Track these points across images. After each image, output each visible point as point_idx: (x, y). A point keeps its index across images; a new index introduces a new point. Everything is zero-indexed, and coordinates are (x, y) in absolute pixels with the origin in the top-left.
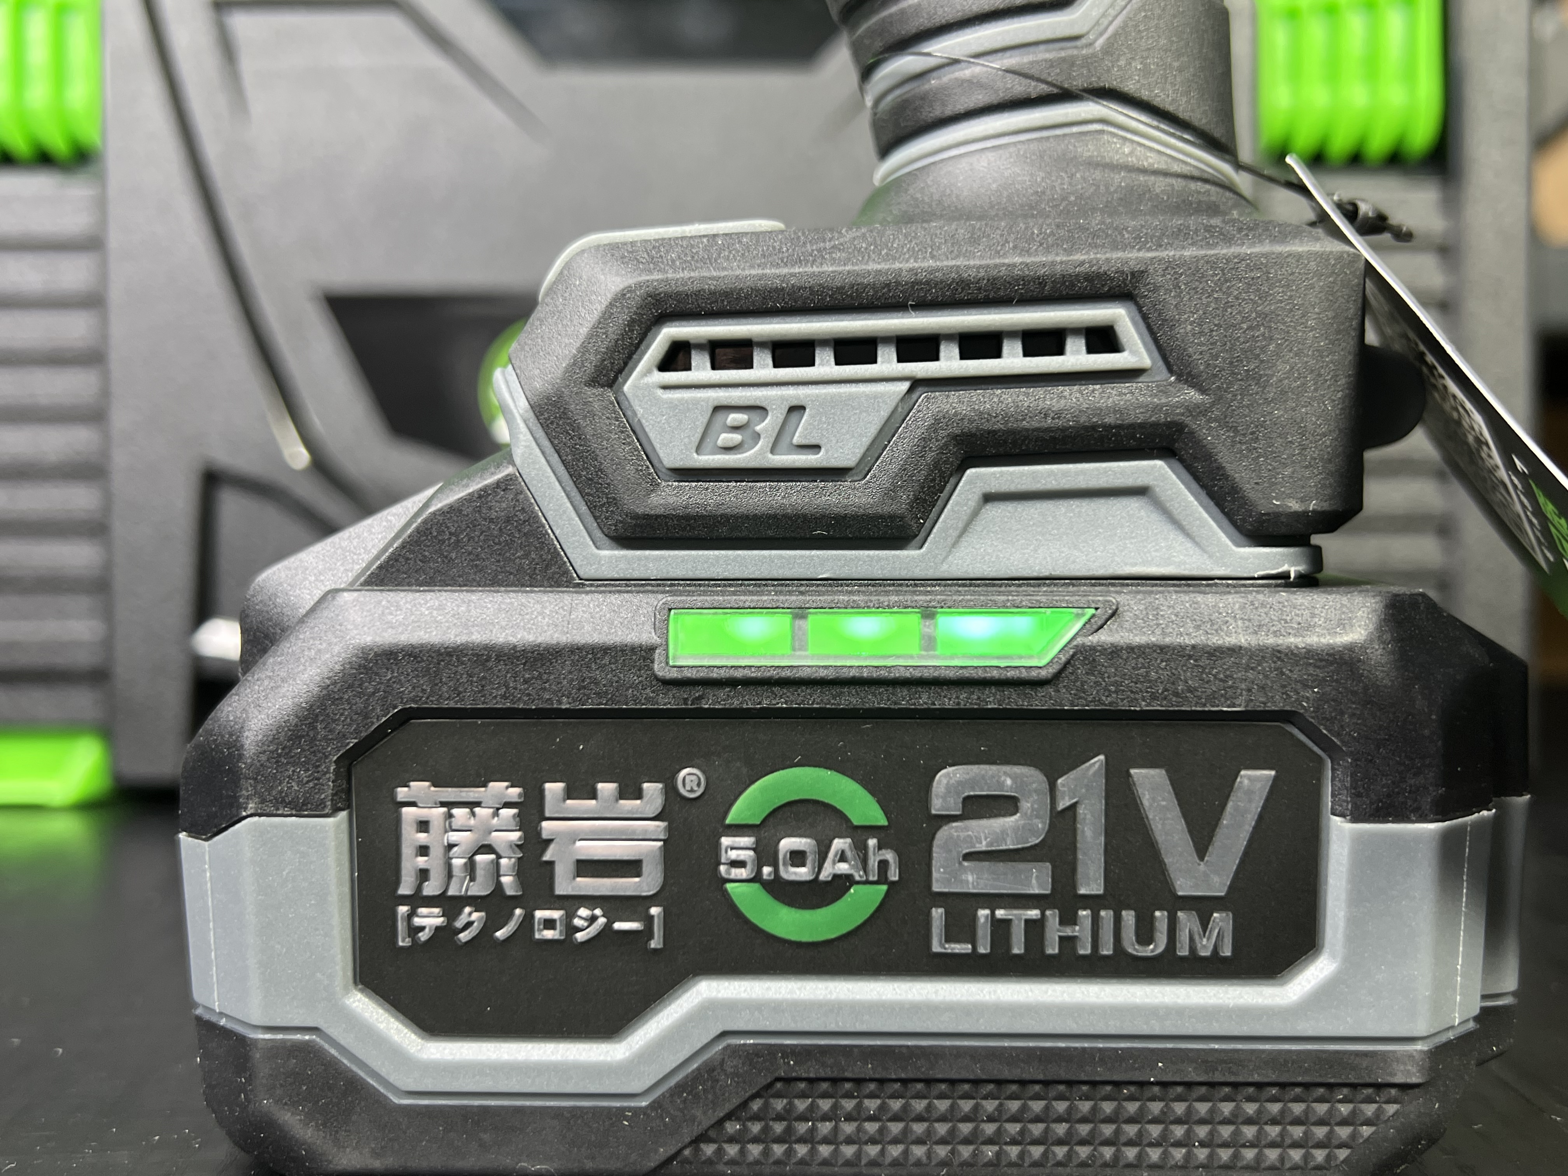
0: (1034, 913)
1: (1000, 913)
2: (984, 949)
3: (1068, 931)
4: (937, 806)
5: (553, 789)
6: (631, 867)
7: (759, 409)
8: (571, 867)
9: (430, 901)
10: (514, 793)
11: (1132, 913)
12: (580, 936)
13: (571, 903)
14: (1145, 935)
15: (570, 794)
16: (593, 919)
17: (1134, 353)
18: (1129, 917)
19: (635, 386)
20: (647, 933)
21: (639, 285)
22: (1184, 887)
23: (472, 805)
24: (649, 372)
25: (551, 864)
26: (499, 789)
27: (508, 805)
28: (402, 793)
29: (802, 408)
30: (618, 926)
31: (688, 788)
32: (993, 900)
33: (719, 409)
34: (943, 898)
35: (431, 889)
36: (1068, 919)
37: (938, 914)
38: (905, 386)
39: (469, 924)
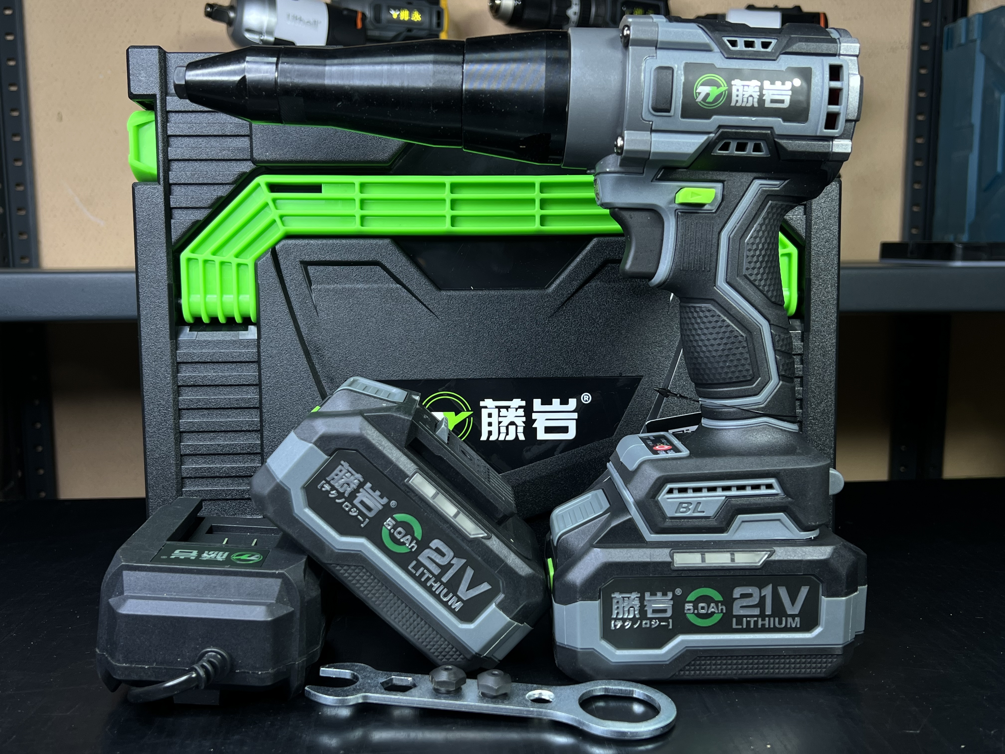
0: (756, 619)
1: (748, 619)
2: (745, 627)
3: (763, 622)
4: (734, 596)
5: (647, 594)
6: (664, 611)
7: (690, 503)
8: (651, 611)
9: (620, 619)
10: (638, 595)
12: (653, 626)
13: (651, 619)
14: (780, 623)
15: (651, 595)
16: (656, 622)
17: (777, 490)
18: (777, 619)
19: (661, 498)
20: (669, 625)
21: (663, 476)
22: (789, 612)
23: (629, 598)
24: (664, 495)
25: (647, 610)
26: (635, 594)
27: (637, 598)
28: (613, 595)
29: (700, 503)
30: (662, 623)
31: (678, 593)
32: (746, 616)
33: (681, 503)
34: (736, 616)
35: (620, 616)
36: (763, 620)
37: (734, 620)
38: (724, 498)
39: (628, 624)
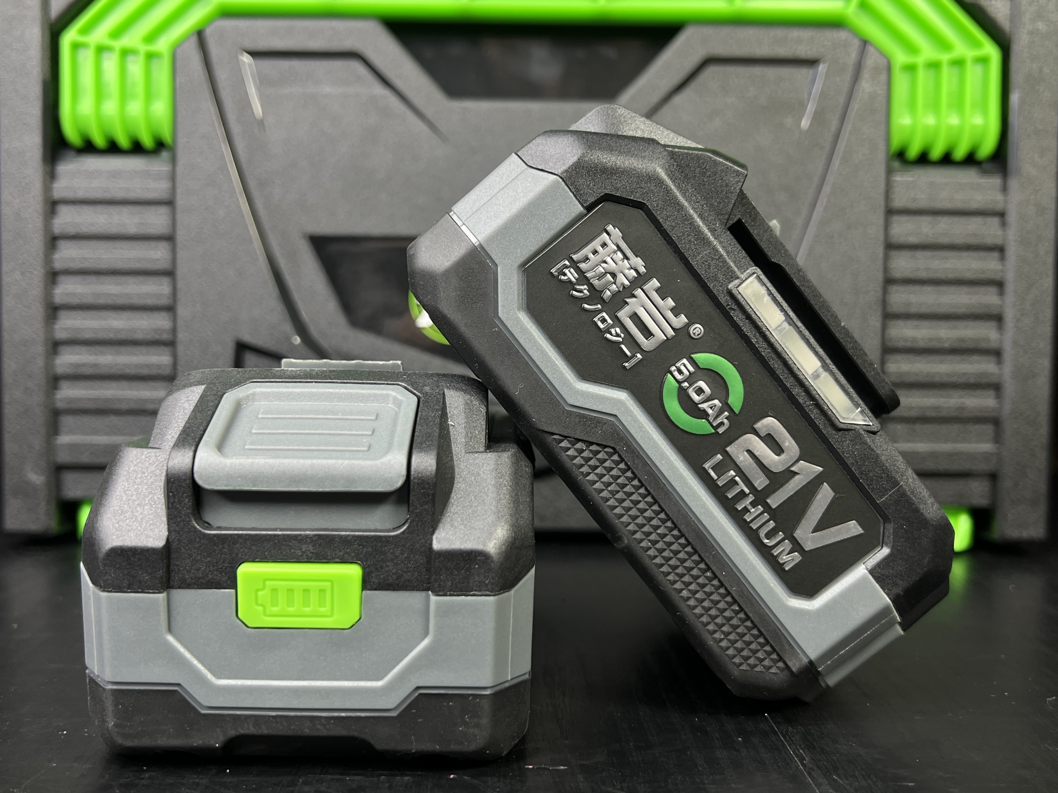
0: (747, 491)
1: (737, 479)
2: (720, 483)
3: (749, 507)
4: (758, 426)
5: (655, 283)
6: (648, 333)
8: (630, 313)
9: (578, 270)
10: (642, 270)
11: (774, 524)
12: (608, 336)
13: (618, 322)
14: (769, 535)
15: (657, 290)
16: (618, 335)
18: (772, 524)
20: (628, 359)
22: (798, 534)
23: (626, 257)
25: (627, 303)
26: (639, 262)
27: (636, 271)
28: (610, 228)
30: (623, 346)
31: (694, 332)
32: (740, 472)
34: (726, 455)
35: (583, 266)
36: (753, 504)
37: (719, 457)
39: (581, 291)
